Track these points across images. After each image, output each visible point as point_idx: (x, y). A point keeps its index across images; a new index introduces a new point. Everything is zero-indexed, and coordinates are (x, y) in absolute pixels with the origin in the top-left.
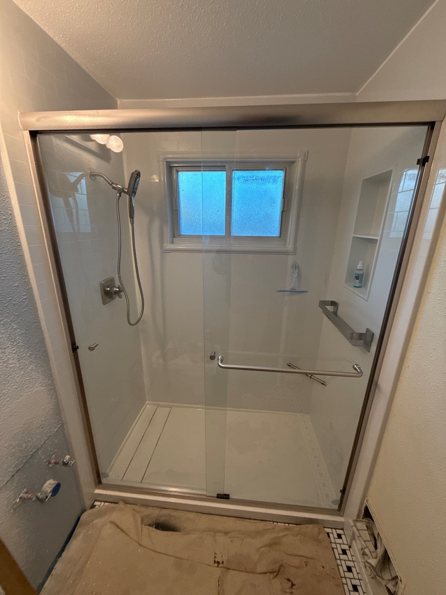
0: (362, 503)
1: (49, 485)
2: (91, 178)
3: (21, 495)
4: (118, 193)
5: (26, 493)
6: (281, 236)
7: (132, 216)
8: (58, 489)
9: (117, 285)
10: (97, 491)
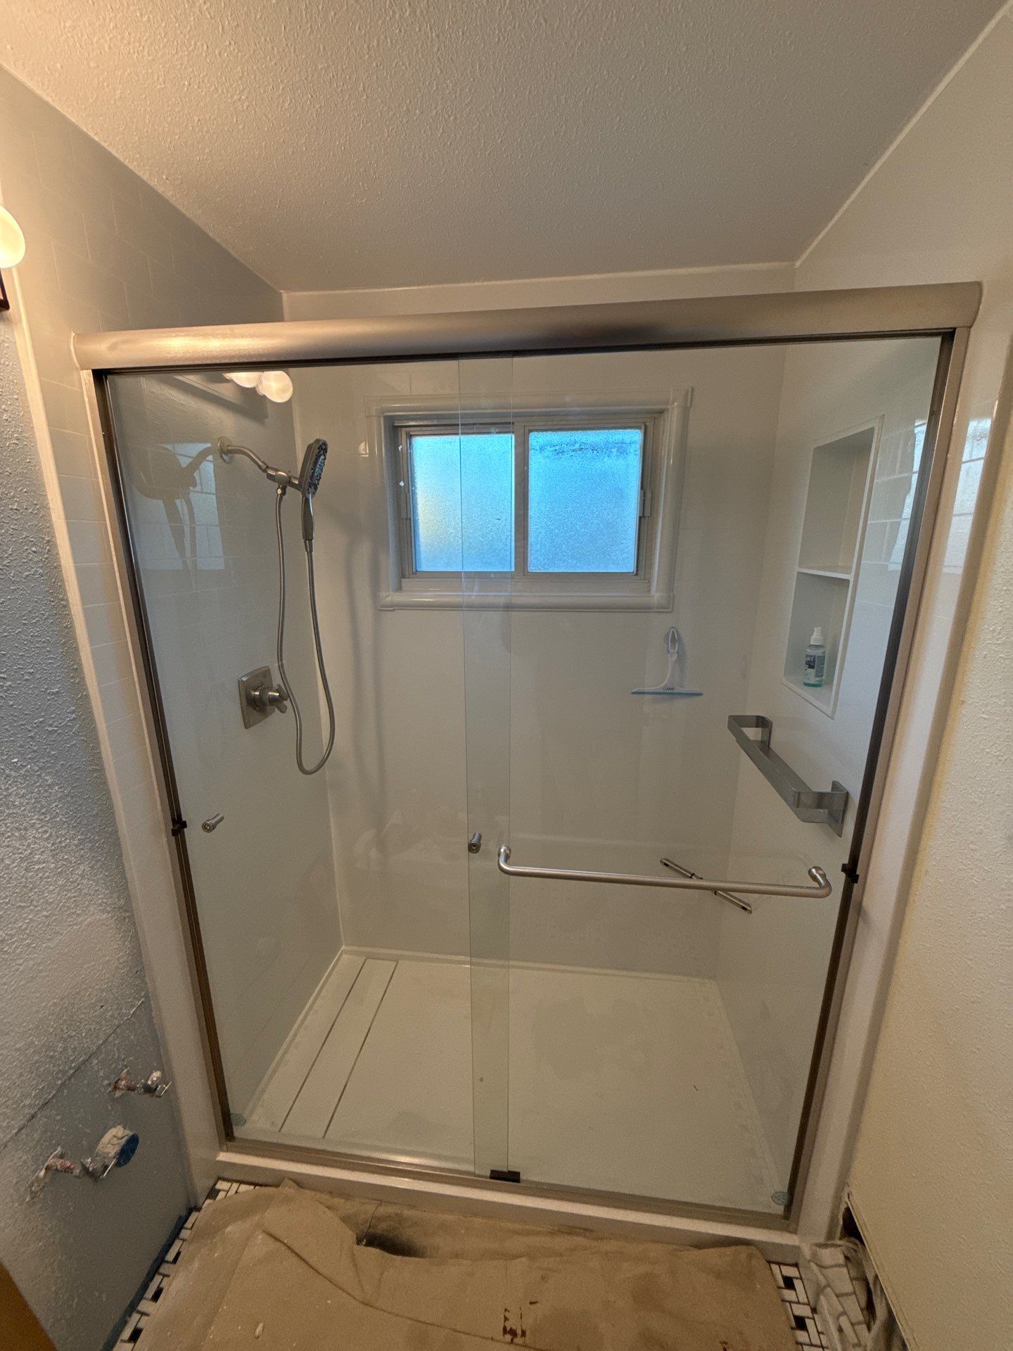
0: (838, 1198)
1: (113, 1139)
2: (222, 456)
3: (50, 1161)
4: (279, 488)
5: (61, 1156)
6: (639, 572)
7: (308, 536)
8: (133, 1151)
9: (275, 686)
10: (223, 1157)
